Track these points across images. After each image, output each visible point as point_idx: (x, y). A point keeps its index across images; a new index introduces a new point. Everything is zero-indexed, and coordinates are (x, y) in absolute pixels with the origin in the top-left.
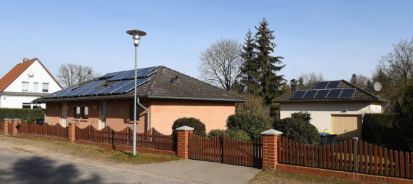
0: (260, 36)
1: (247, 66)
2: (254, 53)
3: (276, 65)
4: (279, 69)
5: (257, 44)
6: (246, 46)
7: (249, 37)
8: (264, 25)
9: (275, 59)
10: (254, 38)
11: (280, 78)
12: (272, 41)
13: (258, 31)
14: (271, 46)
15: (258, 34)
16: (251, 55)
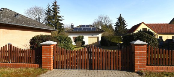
0: (54, 7)
1: (48, 18)
2: (51, 13)
3: (60, 19)
4: (61, 20)
5: (53, 10)
6: (47, 10)
7: (49, 7)
8: (55, 3)
9: (60, 17)
10: (51, 7)
11: (62, 24)
12: (58, 9)
13: (53, 5)
14: (58, 11)
15: (53, 6)
16: (49, 14)
